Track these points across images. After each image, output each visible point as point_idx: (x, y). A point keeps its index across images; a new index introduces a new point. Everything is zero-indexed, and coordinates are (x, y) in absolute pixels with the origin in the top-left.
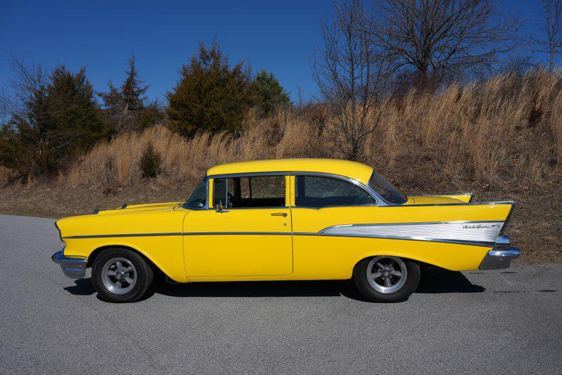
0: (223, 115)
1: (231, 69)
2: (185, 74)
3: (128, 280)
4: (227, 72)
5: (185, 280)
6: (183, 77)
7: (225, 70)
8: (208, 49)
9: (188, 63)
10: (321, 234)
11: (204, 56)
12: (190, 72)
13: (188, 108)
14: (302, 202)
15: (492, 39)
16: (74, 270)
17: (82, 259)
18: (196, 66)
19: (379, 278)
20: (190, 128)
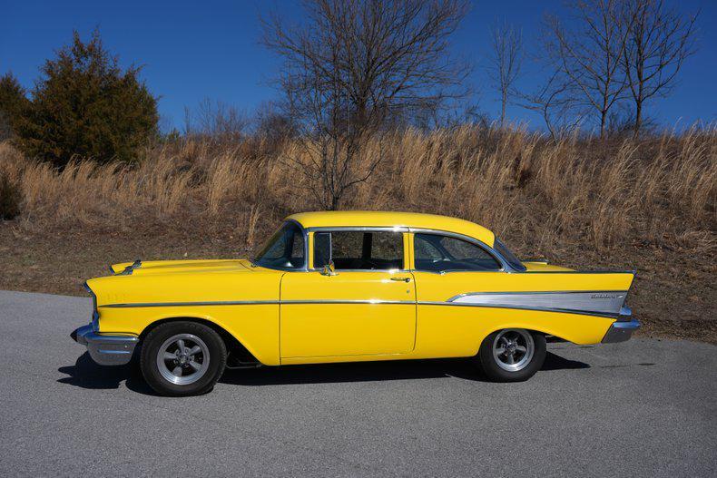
0: (112, 138)
1: (121, 75)
2: (49, 72)
3: (194, 364)
4: (115, 79)
5: (277, 363)
6: (47, 78)
7: (112, 75)
8: (86, 41)
9: (55, 58)
10: (450, 303)
11: (80, 51)
12: (58, 70)
13: (58, 123)
14: (422, 265)
15: (442, 81)
16: (108, 352)
17: (129, 337)
18: (67, 63)
19: (502, 355)
20: (58, 152)
